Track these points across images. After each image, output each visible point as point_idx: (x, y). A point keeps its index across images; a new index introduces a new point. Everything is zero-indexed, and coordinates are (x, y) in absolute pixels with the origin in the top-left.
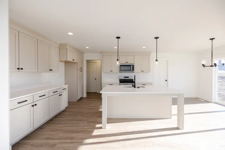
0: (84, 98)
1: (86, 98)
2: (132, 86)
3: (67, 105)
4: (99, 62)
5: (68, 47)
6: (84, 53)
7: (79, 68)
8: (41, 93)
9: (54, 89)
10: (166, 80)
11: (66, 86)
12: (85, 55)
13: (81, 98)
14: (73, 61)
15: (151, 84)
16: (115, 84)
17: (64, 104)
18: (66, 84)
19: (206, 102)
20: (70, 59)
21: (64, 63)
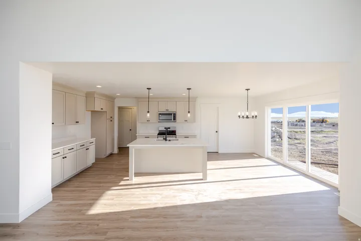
0: (115, 154)
1: (118, 154)
2: (164, 139)
3: (94, 161)
4: (135, 108)
5: (96, 96)
6: (115, 98)
7: (108, 117)
8: (70, 146)
9: (81, 142)
10: (217, 132)
11: (93, 140)
12: (116, 100)
13: (111, 154)
14: (102, 110)
15: (195, 136)
16: (153, 137)
17: (91, 159)
18: (92, 137)
19: (260, 157)
20: (97, 109)
21: (90, 112)
